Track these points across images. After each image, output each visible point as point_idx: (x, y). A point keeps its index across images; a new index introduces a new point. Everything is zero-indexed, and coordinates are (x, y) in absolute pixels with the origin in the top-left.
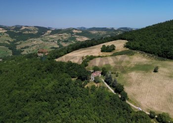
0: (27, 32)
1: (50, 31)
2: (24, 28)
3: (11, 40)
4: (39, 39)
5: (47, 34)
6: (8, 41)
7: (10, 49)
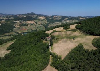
0: (55, 19)
1: (67, 19)
2: (55, 16)
3: (47, 23)
4: (60, 22)
5: (65, 20)
6: (46, 23)
7: (45, 27)
